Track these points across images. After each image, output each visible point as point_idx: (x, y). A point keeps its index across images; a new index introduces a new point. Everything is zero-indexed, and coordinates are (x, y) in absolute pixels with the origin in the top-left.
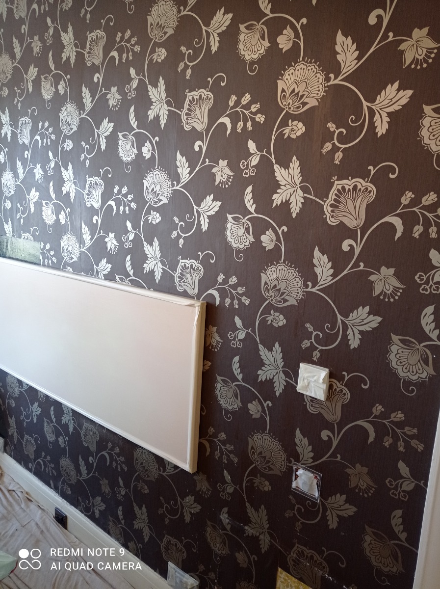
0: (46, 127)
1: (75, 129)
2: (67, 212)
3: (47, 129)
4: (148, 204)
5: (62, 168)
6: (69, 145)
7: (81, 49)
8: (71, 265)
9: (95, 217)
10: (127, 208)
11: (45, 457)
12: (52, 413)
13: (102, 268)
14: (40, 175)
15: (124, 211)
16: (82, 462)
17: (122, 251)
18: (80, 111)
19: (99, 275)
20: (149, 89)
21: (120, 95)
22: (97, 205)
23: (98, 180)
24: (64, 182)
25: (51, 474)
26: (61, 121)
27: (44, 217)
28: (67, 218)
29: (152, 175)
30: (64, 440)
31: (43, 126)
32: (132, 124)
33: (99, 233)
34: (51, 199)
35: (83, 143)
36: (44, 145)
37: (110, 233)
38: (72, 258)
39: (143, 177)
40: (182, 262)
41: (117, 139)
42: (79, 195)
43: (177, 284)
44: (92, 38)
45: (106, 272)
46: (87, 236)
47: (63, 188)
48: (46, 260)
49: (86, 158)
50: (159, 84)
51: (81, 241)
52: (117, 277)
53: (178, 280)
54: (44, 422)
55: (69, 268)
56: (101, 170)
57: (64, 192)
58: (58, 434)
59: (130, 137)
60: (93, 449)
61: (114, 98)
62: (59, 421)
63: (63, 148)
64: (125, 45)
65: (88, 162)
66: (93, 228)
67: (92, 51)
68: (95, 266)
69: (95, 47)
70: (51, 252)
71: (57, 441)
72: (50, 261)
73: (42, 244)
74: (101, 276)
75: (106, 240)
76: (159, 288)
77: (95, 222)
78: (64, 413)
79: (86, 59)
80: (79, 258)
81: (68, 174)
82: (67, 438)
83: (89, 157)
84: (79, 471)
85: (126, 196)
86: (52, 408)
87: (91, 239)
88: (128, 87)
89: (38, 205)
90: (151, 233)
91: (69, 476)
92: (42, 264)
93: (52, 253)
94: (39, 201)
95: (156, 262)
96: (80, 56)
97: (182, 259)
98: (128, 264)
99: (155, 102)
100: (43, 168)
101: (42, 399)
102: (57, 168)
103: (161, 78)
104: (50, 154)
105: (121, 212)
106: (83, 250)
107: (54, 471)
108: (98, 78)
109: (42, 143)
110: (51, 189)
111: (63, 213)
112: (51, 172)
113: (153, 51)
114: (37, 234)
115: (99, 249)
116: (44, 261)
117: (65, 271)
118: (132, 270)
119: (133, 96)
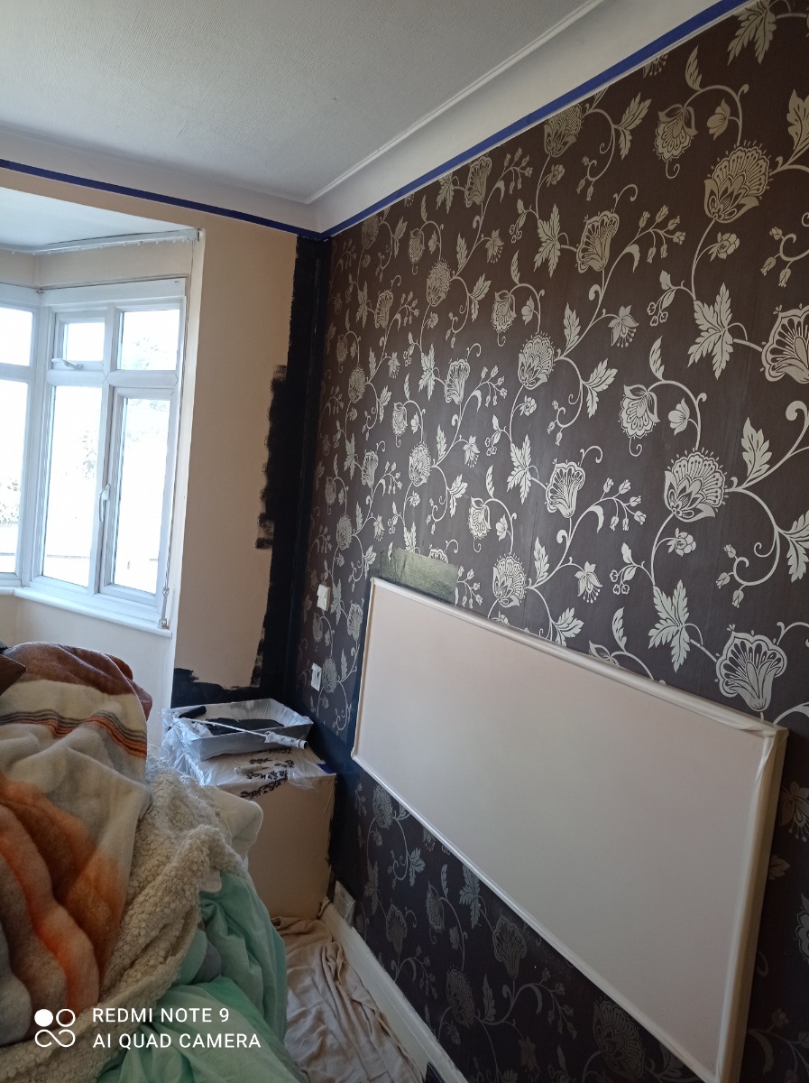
0: (492, 376)
1: (543, 379)
2: (511, 520)
3: (494, 380)
4: (672, 515)
5: (512, 445)
6: (530, 407)
7: (570, 245)
8: (507, 612)
9: (562, 533)
10: (626, 521)
11: (421, 958)
12: (444, 876)
13: (565, 625)
14: (473, 455)
15: (620, 525)
16: (488, 991)
17: (607, 600)
18: (555, 350)
19: (558, 639)
20: (696, 308)
21: (636, 320)
22: (566, 512)
23: (576, 468)
24: (512, 468)
25: (427, 994)
26: (520, 365)
27: (471, 526)
28: (509, 529)
29: (684, 462)
30: (460, 936)
31: (488, 374)
32: (654, 372)
33: (567, 560)
34: (485, 495)
35: (555, 403)
36: (487, 405)
37: (587, 564)
38: (511, 600)
39: (666, 465)
40: (736, 638)
41: (621, 396)
42: (536, 492)
43: (722, 680)
44: (593, 226)
45: (571, 634)
46: (542, 565)
47: (510, 479)
48: (465, 598)
49: (557, 429)
50: (718, 298)
51: (530, 572)
52: (593, 647)
53: (724, 671)
54: (426, 889)
55: (503, 616)
56: (582, 451)
57: (511, 486)
58: (450, 922)
59: (646, 393)
60: (513, 971)
61: (623, 325)
62: (454, 896)
63: (518, 411)
64: (655, 232)
65: (560, 436)
66: (554, 551)
67: (590, 248)
68: (551, 621)
69: (597, 242)
70: (475, 584)
71: (446, 934)
72: (471, 600)
73: (462, 569)
74: (560, 638)
75: (578, 575)
76: (680, 682)
77: (560, 540)
78: (464, 884)
79: (578, 261)
80: (524, 601)
81: (521, 455)
82: (465, 933)
83: (563, 426)
84: (479, 1006)
85: (625, 498)
86: (445, 868)
87: (549, 571)
88: (652, 306)
89: (464, 504)
90: (671, 571)
91: (460, 1008)
92: (456, 602)
93: (476, 586)
94: (466, 496)
95: (677, 628)
96: (567, 259)
97: (737, 630)
98: (617, 625)
99: (707, 331)
100: (480, 444)
101: (430, 845)
102: (504, 445)
103: (723, 288)
104: (495, 421)
105: (613, 527)
106: (532, 588)
107: (433, 989)
108: (596, 292)
109: (484, 401)
110: (489, 479)
111: (503, 520)
112: (492, 451)
113: (712, 239)
114: (456, 552)
115: (562, 591)
116: (460, 599)
117: (495, 622)
118: (625, 638)
119: (661, 321)
